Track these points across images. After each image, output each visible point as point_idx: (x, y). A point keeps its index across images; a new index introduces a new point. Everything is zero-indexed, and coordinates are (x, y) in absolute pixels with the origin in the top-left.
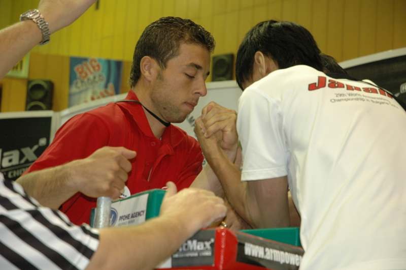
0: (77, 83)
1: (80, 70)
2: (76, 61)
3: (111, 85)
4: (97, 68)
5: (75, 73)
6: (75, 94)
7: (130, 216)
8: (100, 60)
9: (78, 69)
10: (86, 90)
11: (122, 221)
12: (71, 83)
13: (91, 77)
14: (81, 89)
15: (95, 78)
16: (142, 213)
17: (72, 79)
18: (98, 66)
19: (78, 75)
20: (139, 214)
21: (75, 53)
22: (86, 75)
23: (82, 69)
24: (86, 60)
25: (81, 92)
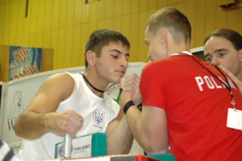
0: (14, 62)
1: (16, 54)
2: (13, 49)
3: (35, 63)
4: (26, 53)
5: (13, 55)
6: (13, 69)
7: (81, 148)
8: (28, 48)
9: (14, 54)
10: (20, 66)
11: (76, 151)
12: (10, 62)
13: (23, 58)
14: (17, 65)
15: (25, 59)
16: (89, 146)
17: (11, 59)
18: (27, 51)
19: (15, 57)
20: (86, 147)
21: (13, 44)
22: (20, 57)
23: (18, 53)
24: (19, 48)
25: (16, 68)
